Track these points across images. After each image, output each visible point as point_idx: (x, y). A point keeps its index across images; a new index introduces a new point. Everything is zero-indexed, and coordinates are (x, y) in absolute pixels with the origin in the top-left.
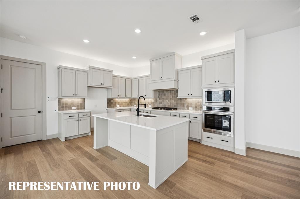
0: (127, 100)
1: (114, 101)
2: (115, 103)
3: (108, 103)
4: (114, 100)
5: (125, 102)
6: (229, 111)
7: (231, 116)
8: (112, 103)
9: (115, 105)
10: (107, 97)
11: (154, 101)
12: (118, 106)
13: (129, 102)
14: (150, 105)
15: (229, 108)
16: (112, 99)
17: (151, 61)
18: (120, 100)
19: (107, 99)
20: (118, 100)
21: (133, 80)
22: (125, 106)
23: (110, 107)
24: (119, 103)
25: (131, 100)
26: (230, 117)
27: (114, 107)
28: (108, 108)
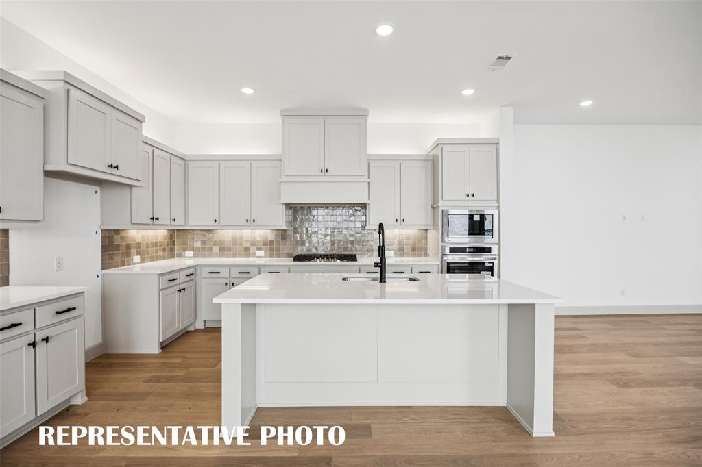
0: (160, 234)
1: (123, 237)
2: (128, 247)
3: (104, 249)
4: (124, 234)
5: (156, 244)
6: (490, 252)
7: (493, 263)
8: (118, 247)
9: (128, 255)
10: (102, 225)
11: (276, 236)
12: (136, 259)
13: (168, 243)
14: (259, 249)
15: (490, 248)
16: (117, 231)
17: (287, 115)
18: (143, 237)
19: (100, 232)
20: (135, 235)
21: (191, 164)
22: (158, 258)
23: (110, 267)
24: (139, 245)
25: (171, 235)
26: (491, 265)
27: (123, 264)
28: (105, 271)
